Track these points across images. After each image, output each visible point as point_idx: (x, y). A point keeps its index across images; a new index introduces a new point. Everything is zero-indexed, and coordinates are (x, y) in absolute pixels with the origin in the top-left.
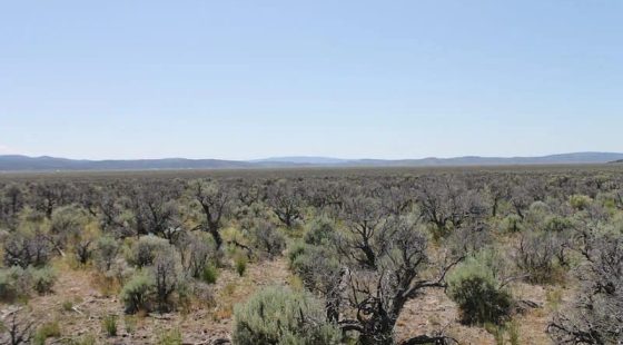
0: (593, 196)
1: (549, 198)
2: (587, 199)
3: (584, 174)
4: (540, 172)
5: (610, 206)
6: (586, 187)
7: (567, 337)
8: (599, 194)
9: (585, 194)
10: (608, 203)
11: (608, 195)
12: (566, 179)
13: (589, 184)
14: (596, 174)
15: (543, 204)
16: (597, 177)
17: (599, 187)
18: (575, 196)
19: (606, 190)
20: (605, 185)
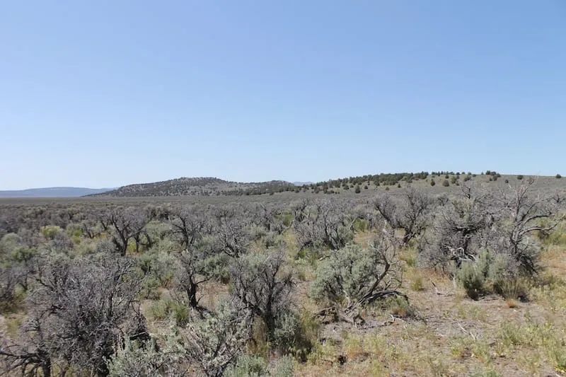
0: (64, 227)
1: (24, 230)
2: (58, 228)
3: (60, 207)
4: (18, 205)
5: (77, 235)
6: (59, 218)
7: (17, 362)
8: (70, 225)
9: (57, 224)
10: (76, 231)
11: (77, 225)
12: (41, 212)
13: (62, 216)
14: (69, 206)
15: (15, 235)
16: (70, 209)
17: (71, 218)
18: (47, 227)
19: (77, 221)
20: (76, 217)
